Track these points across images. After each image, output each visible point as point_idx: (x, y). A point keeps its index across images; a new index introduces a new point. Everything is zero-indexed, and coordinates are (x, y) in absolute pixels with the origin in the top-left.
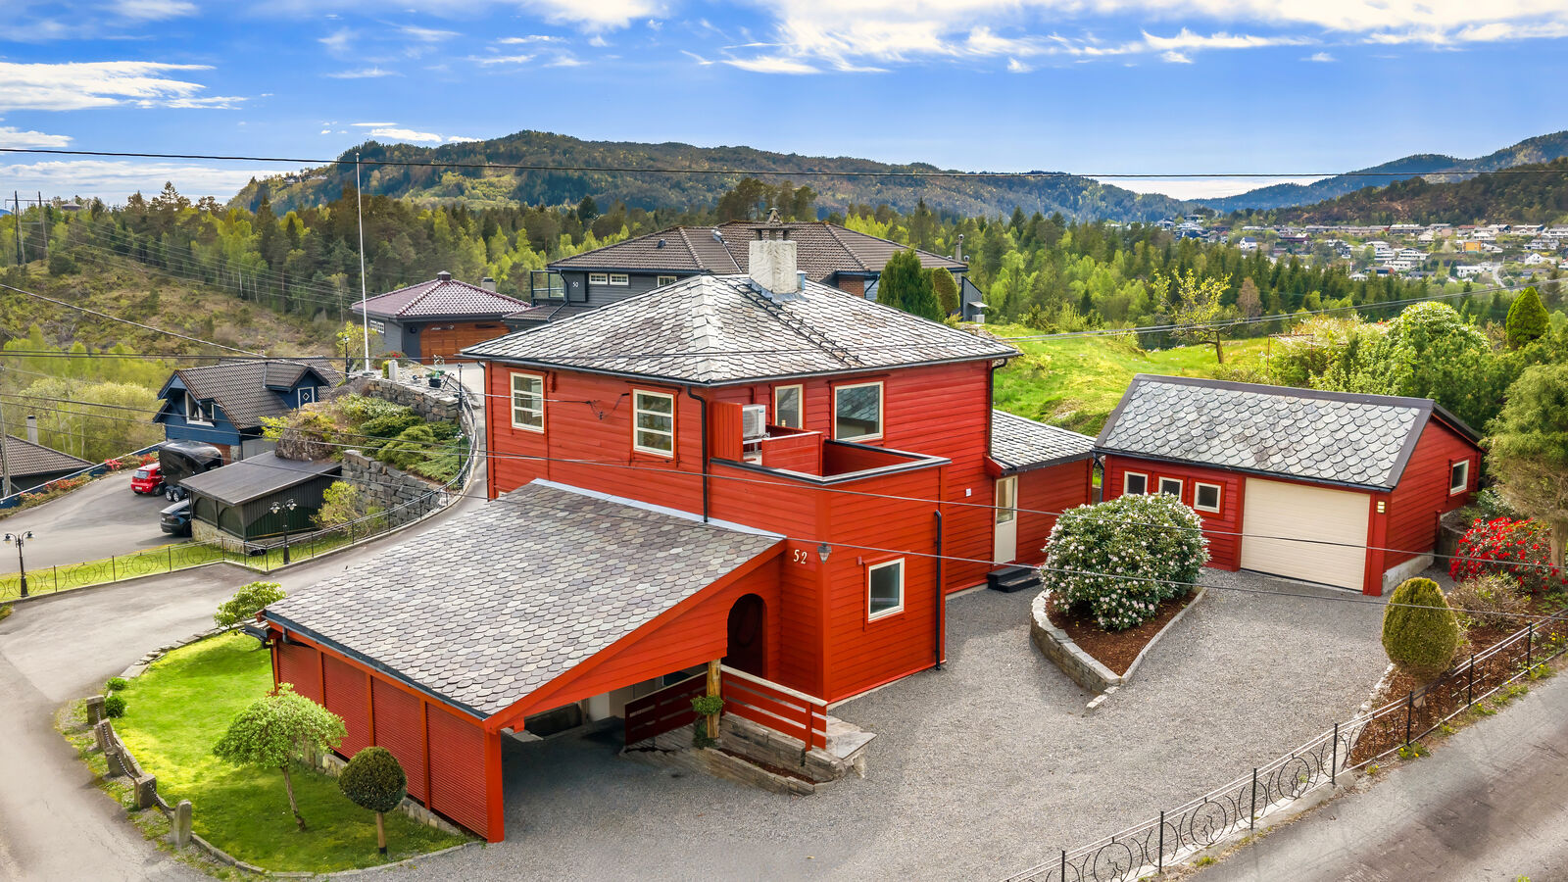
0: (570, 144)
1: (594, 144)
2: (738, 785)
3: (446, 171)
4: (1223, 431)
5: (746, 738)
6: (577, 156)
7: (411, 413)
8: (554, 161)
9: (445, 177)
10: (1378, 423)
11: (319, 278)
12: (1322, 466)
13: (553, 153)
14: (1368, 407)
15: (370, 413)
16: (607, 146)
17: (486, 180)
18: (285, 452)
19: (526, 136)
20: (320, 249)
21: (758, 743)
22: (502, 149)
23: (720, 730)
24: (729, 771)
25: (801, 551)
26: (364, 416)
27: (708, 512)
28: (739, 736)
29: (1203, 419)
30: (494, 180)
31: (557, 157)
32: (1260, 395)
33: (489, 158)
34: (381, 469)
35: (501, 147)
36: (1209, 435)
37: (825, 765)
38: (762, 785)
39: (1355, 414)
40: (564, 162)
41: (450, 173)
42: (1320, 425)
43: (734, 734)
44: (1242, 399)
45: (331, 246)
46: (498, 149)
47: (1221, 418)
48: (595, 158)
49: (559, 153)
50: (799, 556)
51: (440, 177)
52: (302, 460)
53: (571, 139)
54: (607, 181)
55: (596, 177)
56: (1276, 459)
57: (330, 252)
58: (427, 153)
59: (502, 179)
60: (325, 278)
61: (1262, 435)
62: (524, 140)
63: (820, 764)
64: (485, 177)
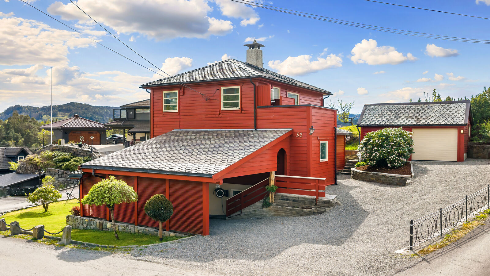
0: (88, 107)
1: (96, 107)
2: (288, 216)
3: (44, 115)
4: (401, 116)
5: (287, 200)
6: (90, 110)
7: (72, 155)
8: (82, 112)
9: (43, 117)
10: (454, 108)
11: (4, 142)
12: (440, 121)
13: (82, 109)
14: (448, 104)
15: (56, 155)
16: (101, 108)
17: (58, 118)
18: (20, 171)
19: (72, 104)
20: (4, 133)
21: (294, 201)
22: (64, 108)
23: (275, 200)
24: (283, 213)
25: (300, 133)
26: (53, 157)
27: (256, 127)
28: (285, 200)
29: (393, 113)
30: (61, 118)
31: (83, 111)
32: (410, 105)
33: (60, 111)
34: (64, 172)
35: (64, 107)
36: (397, 117)
37: (327, 202)
38: (300, 214)
39: (445, 107)
40: (86, 112)
41: (45, 115)
42: (434, 111)
43: (281, 200)
44: (404, 107)
45: (9, 132)
46: (63, 108)
47: (399, 113)
48: (96, 111)
49: (84, 109)
50: (299, 134)
51: (42, 117)
52: (28, 174)
53: (88, 105)
54: (100, 118)
55: (97, 117)
56: (424, 121)
57: (8, 134)
58: (37, 109)
59: (64, 117)
60: (6, 142)
61: (415, 115)
62: (72, 105)
63: (324, 202)
64: (58, 117)
